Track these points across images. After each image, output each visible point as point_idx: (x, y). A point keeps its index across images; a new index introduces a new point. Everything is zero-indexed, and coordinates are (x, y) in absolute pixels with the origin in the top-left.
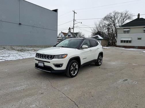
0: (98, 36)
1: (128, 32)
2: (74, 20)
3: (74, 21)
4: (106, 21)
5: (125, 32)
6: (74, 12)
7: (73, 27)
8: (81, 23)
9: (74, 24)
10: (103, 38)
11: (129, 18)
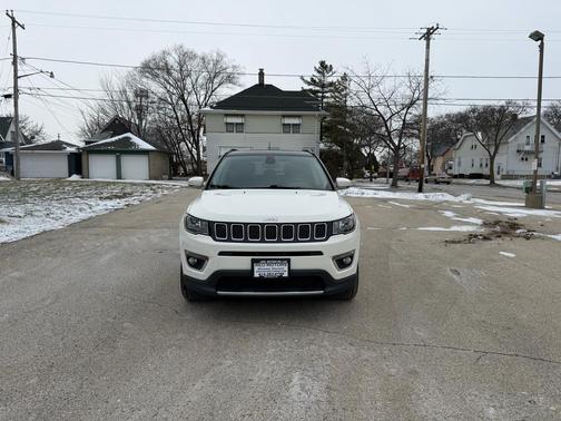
0: (129, 138)
1: (239, 127)
2: (15, 56)
3: (15, 63)
4: (150, 82)
5: (230, 127)
6: (13, 19)
7: (11, 91)
8: (52, 75)
9: (16, 77)
10: (153, 148)
11: (230, 79)
